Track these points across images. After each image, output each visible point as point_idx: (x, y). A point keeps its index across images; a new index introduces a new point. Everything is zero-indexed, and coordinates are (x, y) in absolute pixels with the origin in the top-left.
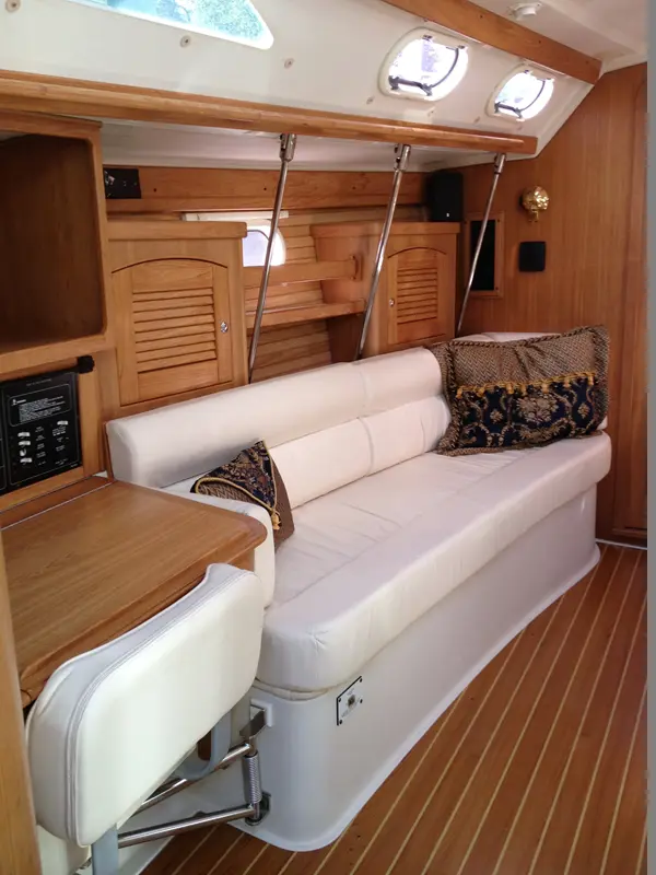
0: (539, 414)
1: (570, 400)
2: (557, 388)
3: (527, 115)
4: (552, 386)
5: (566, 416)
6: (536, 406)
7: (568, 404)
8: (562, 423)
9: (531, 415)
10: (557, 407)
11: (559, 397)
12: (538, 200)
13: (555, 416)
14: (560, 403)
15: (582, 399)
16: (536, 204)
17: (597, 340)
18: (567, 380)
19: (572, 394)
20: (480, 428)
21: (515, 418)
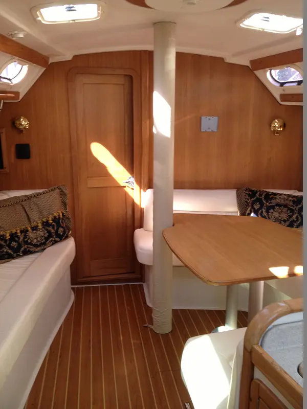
0: (39, 239)
1: (53, 228)
2: (46, 224)
3: (15, 82)
4: (43, 223)
5: (52, 237)
6: (37, 236)
7: (53, 231)
8: (52, 240)
9: (35, 241)
10: (47, 234)
11: (48, 228)
12: (23, 123)
13: (47, 239)
14: (49, 232)
15: (59, 226)
16: (21, 124)
17: (62, 194)
18: (50, 219)
19: (54, 225)
20: (8, 252)
21: (26, 243)
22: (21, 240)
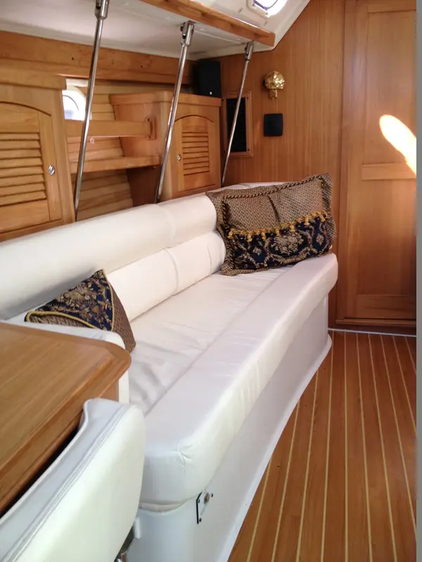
0: (290, 247)
1: (311, 233)
2: (300, 226)
4: (296, 226)
5: (309, 246)
6: (288, 242)
7: (309, 237)
8: (307, 251)
9: (285, 249)
10: (302, 240)
11: (303, 232)
12: (276, 82)
13: (300, 247)
14: (304, 237)
15: (317, 231)
16: (273, 84)
17: (325, 186)
18: (307, 220)
19: (311, 229)
20: (249, 260)
21: (272, 250)
22: (266, 246)
